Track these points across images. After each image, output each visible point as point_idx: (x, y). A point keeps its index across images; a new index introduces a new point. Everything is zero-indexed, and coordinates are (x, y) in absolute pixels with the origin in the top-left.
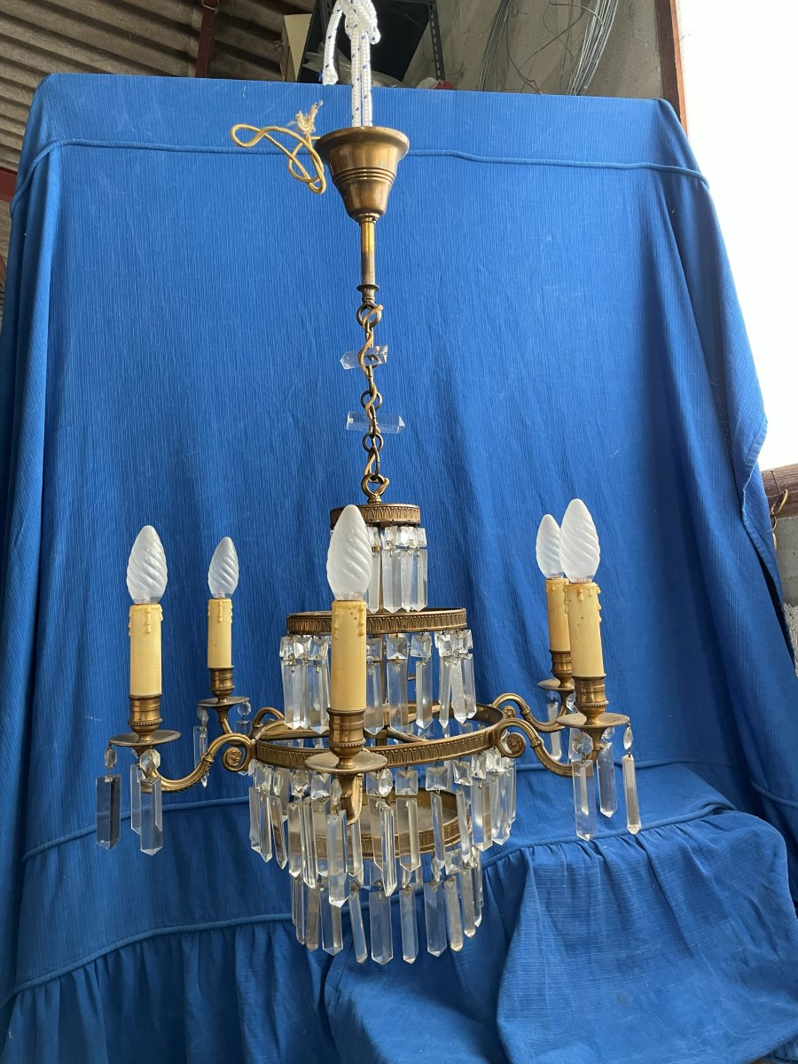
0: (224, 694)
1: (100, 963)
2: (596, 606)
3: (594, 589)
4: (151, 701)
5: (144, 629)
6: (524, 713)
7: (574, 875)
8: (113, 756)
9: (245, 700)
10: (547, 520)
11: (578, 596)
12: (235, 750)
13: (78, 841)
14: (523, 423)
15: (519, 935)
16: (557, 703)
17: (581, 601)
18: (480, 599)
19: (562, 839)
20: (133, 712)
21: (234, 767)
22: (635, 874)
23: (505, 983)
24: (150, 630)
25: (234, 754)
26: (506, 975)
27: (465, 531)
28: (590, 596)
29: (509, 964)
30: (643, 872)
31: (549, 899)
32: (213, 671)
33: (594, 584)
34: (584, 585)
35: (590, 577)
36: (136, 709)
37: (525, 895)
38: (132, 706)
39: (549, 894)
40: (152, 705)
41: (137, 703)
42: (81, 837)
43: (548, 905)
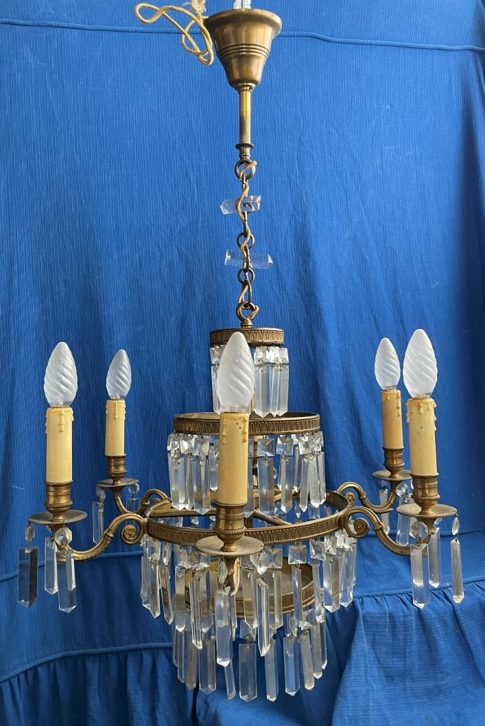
0: (117, 477)
1: (22, 677)
2: (432, 418)
3: (432, 404)
4: (63, 488)
5: (58, 428)
6: (361, 498)
7: (395, 621)
8: (31, 532)
9: (135, 482)
10: (385, 342)
11: (419, 409)
12: (131, 527)
13: (5, 583)
14: (363, 259)
15: (350, 668)
16: (386, 490)
17: (421, 414)
18: (325, 401)
19: (385, 592)
20: (48, 496)
21: (130, 541)
22: (443, 622)
23: (338, 706)
24: (63, 429)
25: (130, 530)
26: (340, 699)
27: (314, 345)
28: (428, 410)
29: (342, 691)
30: (449, 620)
31: (374, 639)
32: (109, 458)
33: (432, 400)
34: (424, 401)
35: (428, 394)
36: (51, 494)
37: (356, 636)
38: (48, 491)
39: (374, 635)
40: (64, 491)
41: (52, 489)
42: (8, 579)
43: (374, 644)
